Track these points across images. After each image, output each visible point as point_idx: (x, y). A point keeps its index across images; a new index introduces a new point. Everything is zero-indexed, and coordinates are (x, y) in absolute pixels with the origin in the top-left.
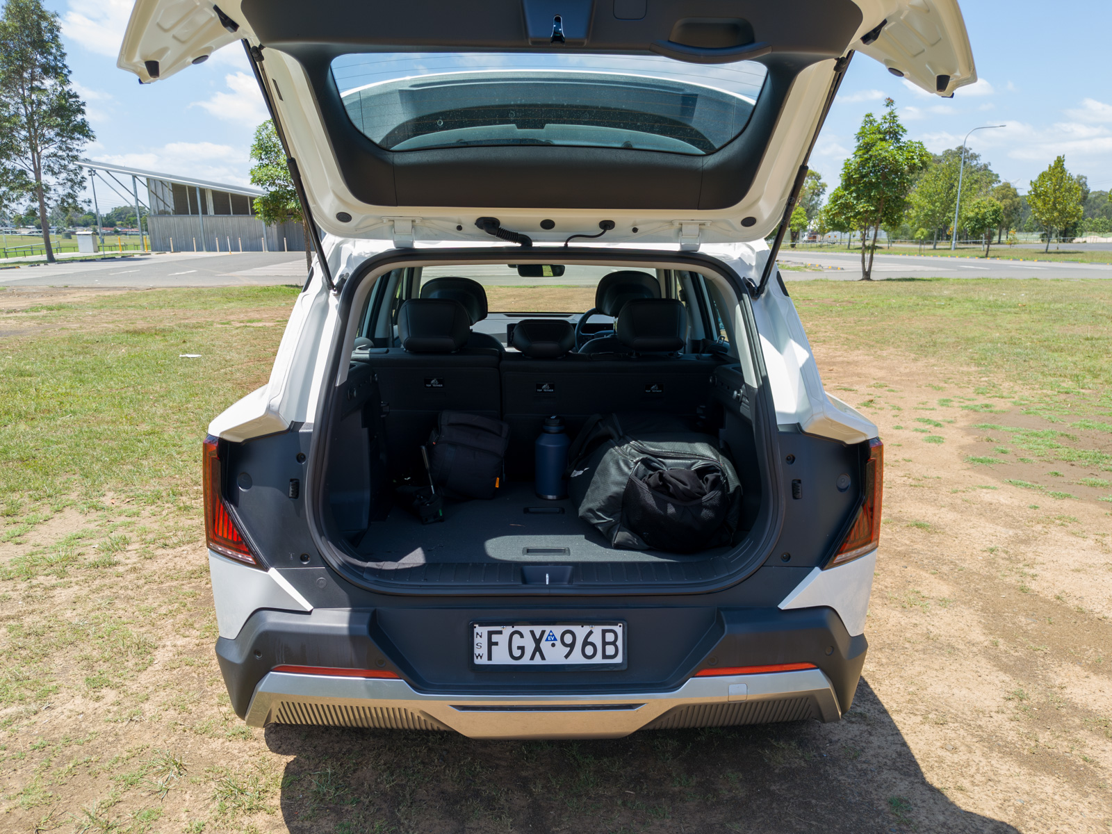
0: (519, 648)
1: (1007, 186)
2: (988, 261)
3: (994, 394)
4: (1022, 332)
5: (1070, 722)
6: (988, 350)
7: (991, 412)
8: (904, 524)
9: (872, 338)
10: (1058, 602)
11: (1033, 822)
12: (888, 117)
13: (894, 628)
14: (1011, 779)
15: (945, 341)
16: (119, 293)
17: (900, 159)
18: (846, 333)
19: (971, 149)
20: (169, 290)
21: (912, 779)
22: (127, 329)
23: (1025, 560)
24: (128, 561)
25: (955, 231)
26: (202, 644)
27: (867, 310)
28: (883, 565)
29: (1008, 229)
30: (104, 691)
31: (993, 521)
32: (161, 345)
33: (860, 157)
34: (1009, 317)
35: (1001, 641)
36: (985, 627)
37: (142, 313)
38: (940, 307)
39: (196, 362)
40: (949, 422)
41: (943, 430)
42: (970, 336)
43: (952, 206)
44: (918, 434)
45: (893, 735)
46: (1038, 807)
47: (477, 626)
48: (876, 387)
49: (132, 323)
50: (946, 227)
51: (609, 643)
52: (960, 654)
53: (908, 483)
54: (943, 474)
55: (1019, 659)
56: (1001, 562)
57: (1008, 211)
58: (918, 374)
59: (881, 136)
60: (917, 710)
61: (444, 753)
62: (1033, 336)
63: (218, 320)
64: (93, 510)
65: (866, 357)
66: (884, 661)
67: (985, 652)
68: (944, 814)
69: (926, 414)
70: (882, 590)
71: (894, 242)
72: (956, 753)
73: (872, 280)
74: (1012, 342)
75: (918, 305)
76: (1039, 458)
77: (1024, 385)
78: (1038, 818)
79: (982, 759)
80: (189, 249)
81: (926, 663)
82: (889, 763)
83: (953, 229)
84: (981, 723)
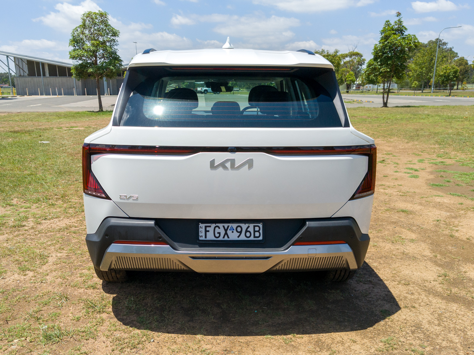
0: (218, 233)
1: (462, 59)
2: (450, 97)
3: (447, 157)
4: (464, 130)
5: (468, 285)
6: (446, 138)
7: (444, 165)
8: (396, 211)
9: (386, 133)
10: (468, 241)
11: (446, 319)
12: (398, 22)
13: (388, 250)
14: (437, 304)
15: (424, 134)
16: (3, 114)
17: (403, 44)
18: (373, 131)
19: (443, 40)
20: (29, 113)
21: (392, 303)
22: (11, 130)
23: (454, 224)
24: (29, 225)
25: (433, 83)
26: (69, 256)
27: (384, 121)
28: (384, 227)
29: (462, 82)
30: (27, 272)
31: (440, 209)
32: (29, 138)
33: (383, 43)
34: (458, 123)
35: (438, 255)
36: (431, 250)
37: (17, 124)
38: (422, 119)
39: (47, 145)
40: (422, 169)
41: (418, 172)
42: (436, 132)
43: (433, 70)
44: (406, 174)
45: (384, 288)
46: (449, 314)
47: (200, 223)
48: (387, 155)
49: (13, 128)
50: (429, 81)
51: (257, 231)
52: (419, 260)
53: (399, 194)
54: (417, 191)
55: (446, 262)
56: (442, 225)
57: (462, 72)
58: (408, 149)
59: (394, 32)
60: (396, 280)
61: (182, 294)
62: (469, 132)
63: (55, 127)
64: (8, 206)
65: (382, 142)
66: (382, 262)
67: (431, 259)
68: (405, 315)
69: (411, 166)
70: (383, 236)
71: (401, 89)
72: (413, 295)
73: (388, 107)
74: (458, 134)
75: (411, 118)
76: (466, 184)
77: (462, 153)
78: (448, 318)
79: (425, 297)
80: (36, 94)
81: (401, 263)
82: (381, 298)
83: (432, 82)
84: (426, 285)
